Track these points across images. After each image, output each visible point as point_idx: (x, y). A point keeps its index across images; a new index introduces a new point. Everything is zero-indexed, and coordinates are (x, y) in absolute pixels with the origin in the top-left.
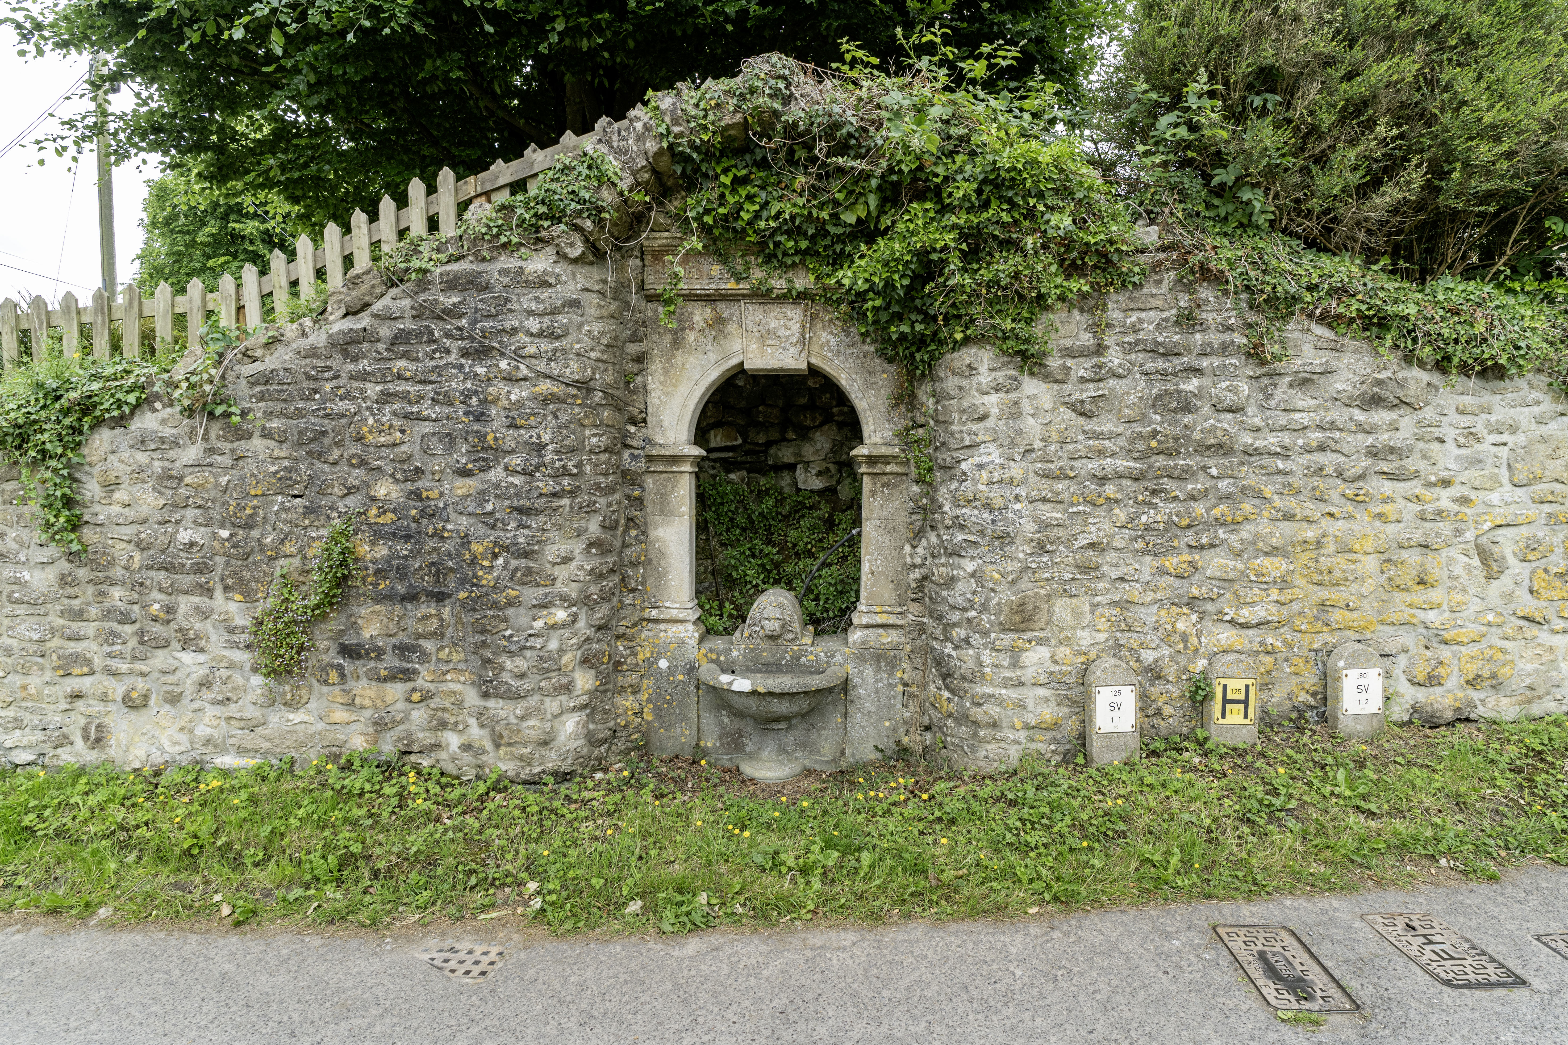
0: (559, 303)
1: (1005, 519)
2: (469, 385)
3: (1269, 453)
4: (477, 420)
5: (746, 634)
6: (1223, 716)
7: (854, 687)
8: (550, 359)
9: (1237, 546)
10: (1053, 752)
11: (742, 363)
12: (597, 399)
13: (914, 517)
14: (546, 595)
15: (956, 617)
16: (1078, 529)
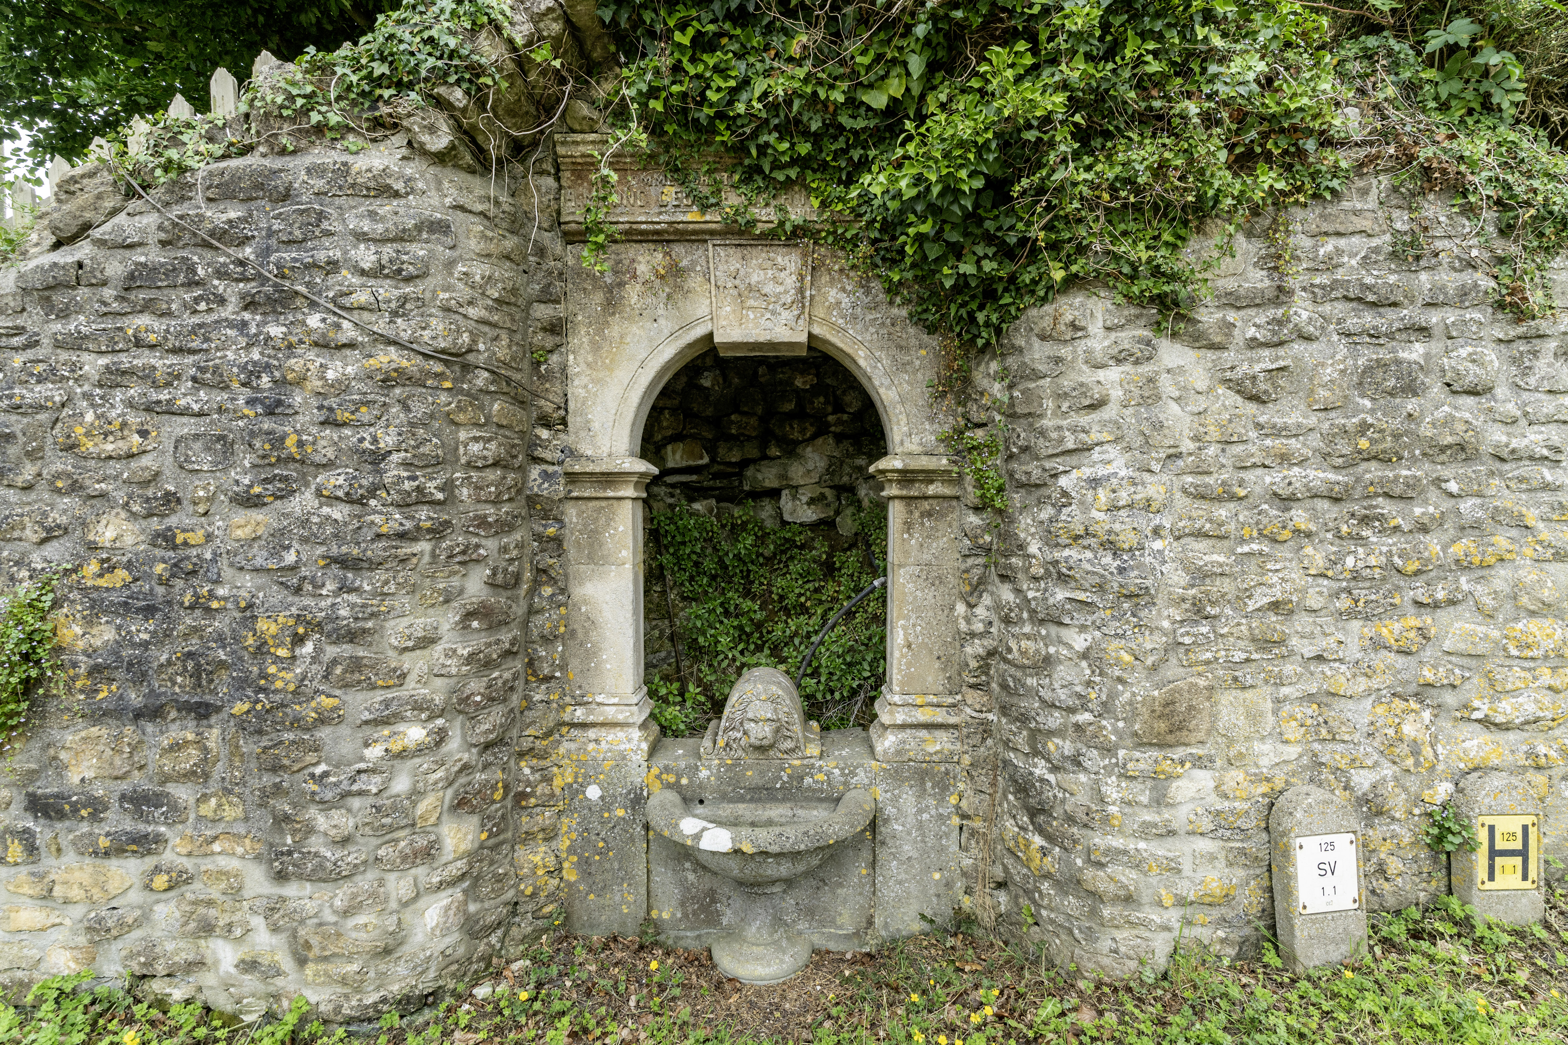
0: (410, 224)
1: (1140, 566)
2: (256, 355)
3: (1531, 458)
4: (270, 412)
5: (721, 743)
6: (1491, 877)
7: (886, 821)
8: (395, 314)
9: (1488, 602)
10: (1223, 941)
11: (710, 335)
12: (480, 383)
13: (970, 561)
14: (387, 703)
15: (1055, 720)
16: (1252, 579)
